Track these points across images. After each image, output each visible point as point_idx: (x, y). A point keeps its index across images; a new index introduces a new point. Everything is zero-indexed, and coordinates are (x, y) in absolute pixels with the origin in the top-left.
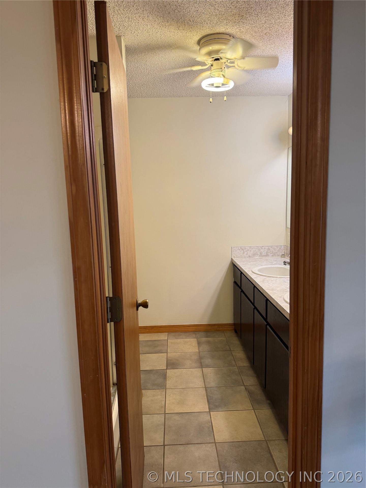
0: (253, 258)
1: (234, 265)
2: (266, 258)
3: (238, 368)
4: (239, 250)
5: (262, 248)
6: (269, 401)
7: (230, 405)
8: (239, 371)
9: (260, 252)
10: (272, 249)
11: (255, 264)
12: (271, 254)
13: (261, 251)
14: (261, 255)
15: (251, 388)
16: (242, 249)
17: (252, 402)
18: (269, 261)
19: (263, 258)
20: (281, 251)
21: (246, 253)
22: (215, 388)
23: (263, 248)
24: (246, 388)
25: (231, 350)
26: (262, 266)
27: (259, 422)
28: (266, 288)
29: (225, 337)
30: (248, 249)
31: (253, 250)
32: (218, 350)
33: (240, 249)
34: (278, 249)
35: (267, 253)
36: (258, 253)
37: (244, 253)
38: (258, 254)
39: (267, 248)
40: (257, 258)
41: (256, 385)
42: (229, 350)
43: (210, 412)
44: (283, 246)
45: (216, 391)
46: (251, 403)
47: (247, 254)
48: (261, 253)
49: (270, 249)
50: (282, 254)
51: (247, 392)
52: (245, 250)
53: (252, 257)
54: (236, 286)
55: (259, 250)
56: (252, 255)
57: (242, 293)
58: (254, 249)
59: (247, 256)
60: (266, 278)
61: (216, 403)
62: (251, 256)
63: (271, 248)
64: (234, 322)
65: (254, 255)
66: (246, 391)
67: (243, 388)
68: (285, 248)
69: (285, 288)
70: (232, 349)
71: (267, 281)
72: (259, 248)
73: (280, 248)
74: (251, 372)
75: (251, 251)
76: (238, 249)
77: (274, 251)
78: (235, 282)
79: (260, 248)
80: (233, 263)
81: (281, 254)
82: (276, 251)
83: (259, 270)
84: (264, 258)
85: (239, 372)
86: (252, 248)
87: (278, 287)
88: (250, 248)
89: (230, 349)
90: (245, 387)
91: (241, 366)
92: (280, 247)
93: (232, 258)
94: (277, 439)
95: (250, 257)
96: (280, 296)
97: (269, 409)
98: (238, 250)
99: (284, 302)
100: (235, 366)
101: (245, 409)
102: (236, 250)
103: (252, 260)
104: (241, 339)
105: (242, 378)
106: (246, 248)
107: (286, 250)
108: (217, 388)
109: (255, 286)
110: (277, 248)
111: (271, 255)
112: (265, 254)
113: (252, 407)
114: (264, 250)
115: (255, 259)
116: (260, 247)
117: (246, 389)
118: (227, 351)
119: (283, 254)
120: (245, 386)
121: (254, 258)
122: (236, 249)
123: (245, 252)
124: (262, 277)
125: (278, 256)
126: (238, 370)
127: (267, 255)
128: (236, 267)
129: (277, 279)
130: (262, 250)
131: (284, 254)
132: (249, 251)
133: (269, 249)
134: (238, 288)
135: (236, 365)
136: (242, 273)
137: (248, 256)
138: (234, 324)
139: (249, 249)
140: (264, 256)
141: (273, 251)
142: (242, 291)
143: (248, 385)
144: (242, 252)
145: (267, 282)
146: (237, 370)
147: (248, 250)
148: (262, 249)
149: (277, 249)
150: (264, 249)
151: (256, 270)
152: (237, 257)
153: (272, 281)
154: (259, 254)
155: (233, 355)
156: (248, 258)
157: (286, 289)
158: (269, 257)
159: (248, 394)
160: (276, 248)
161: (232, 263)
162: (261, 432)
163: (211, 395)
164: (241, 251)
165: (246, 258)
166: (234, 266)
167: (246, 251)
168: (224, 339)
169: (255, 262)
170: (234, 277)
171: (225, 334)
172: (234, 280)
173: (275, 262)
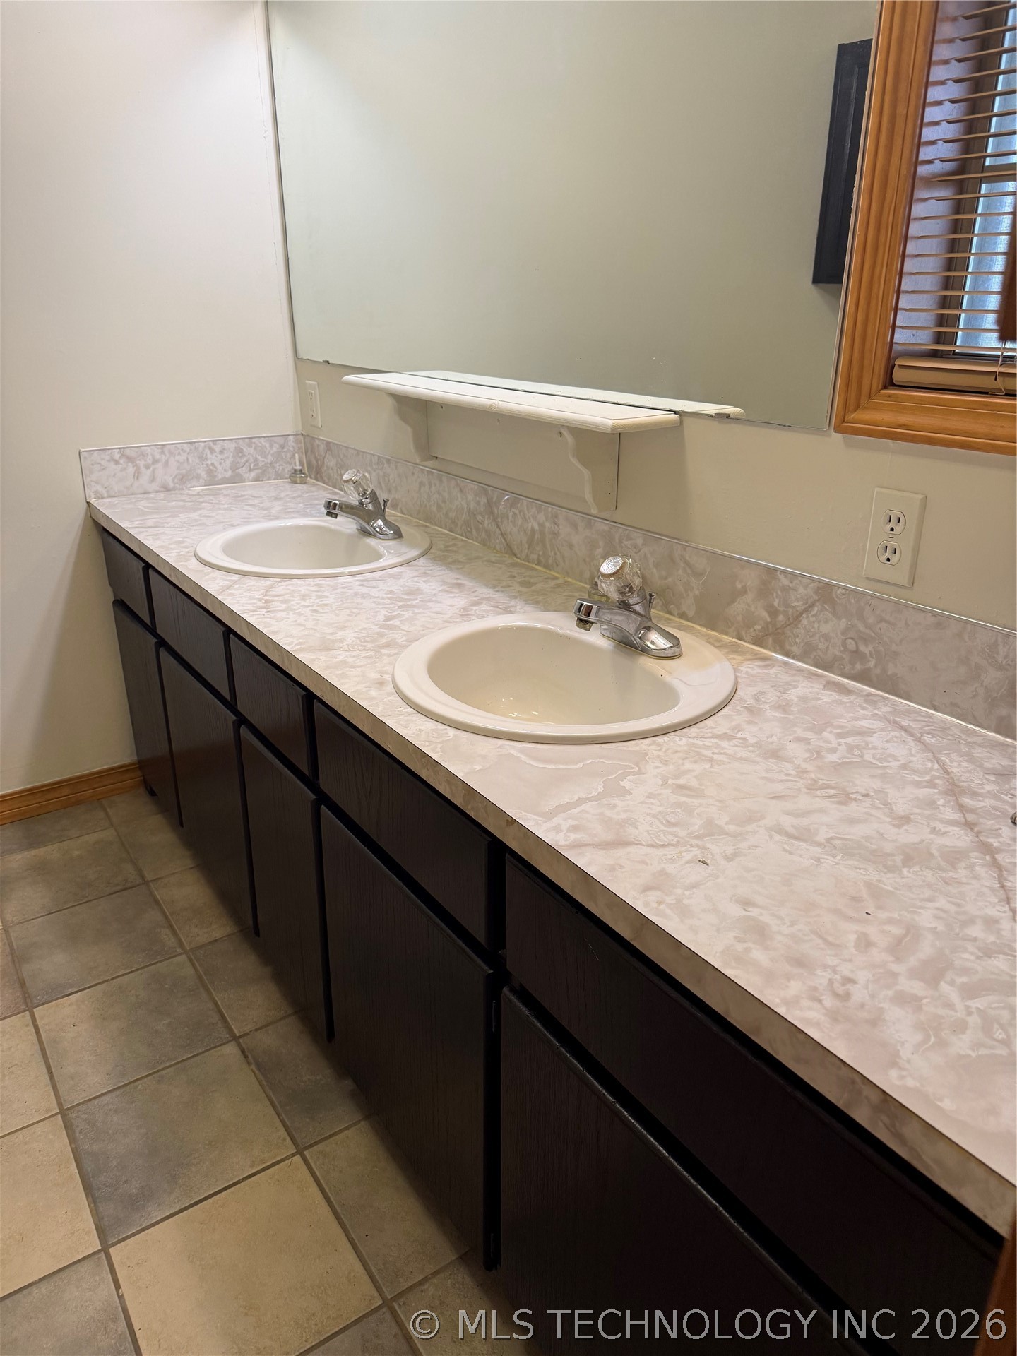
0: (182, 492)
1: (105, 529)
2: (233, 488)
3: (190, 960)
4: (117, 462)
5: (212, 451)
6: (348, 1084)
7: (194, 1169)
8: (196, 970)
9: (207, 465)
10: (252, 451)
11: (196, 520)
12: (250, 470)
13: (209, 462)
14: (212, 479)
15: (267, 1041)
16: (130, 459)
17: (283, 1115)
18: (251, 502)
19: (225, 492)
20: (289, 456)
21: (146, 474)
22: (107, 1098)
23: (217, 448)
24: (243, 1052)
25: (146, 883)
26: (232, 526)
27: (338, 1209)
28: (296, 641)
29: (112, 824)
30: (153, 456)
31: (177, 458)
32: (90, 898)
33: (117, 456)
34: (275, 449)
35: (234, 467)
36: (200, 471)
37: (138, 475)
38: (198, 477)
39: (233, 445)
40: (198, 494)
41: (281, 1019)
42: (139, 881)
43: (105, 1250)
44: (291, 438)
45: (116, 1111)
46: (283, 1122)
47: (153, 480)
48: (211, 472)
49: (246, 450)
50: (295, 470)
51: (253, 1067)
52: (141, 463)
53: (174, 489)
54: (128, 621)
55: (202, 458)
56: (176, 480)
57: (163, 653)
58: (179, 454)
59: (155, 486)
60: (271, 587)
61: (126, 1182)
62: (171, 485)
63: (249, 446)
64: (138, 756)
65: (184, 479)
66: (249, 1064)
67: (231, 1050)
68: (301, 443)
69: (376, 629)
70: (149, 877)
71: (282, 602)
72: (200, 449)
73: (282, 447)
74: (248, 963)
75: (167, 463)
76: (108, 458)
77: (259, 457)
78: (121, 605)
79: (205, 446)
80: (97, 524)
81: (288, 468)
82: (270, 458)
83: (229, 549)
84: (227, 488)
85: (200, 977)
86: (171, 453)
87: (343, 628)
88: (163, 453)
89: (143, 877)
90: (239, 1045)
91: (201, 947)
92: (281, 441)
93: (88, 503)
94: (431, 1268)
95: (166, 488)
96: (374, 675)
97: (358, 1122)
98: (112, 465)
99: (409, 709)
100: (179, 950)
101: (263, 1161)
102: (103, 462)
103: (182, 503)
104: (182, 825)
105: (216, 1004)
106: (144, 455)
107: (306, 453)
108: (118, 1093)
109: (229, 632)
110: (271, 446)
111: (253, 474)
112: (229, 473)
113: (288, 1140)
114: (220, 457)
115: (194, 498)
116: (203, 444)
117: (246, 1057)
118: (131, 888)
119: (298, 467)
120: (235, 1038)
121: (186, 492)
122: (102, 459)
123: (143, 470)
124: (252, 582)
125: (279, 476)
126: (192, 971)
127: (236, 479)
128: (111, 539)
129: (319, 585)
130: (213, 459)
131: (301, 471)
132: (159, 466)
133: (239, 452)
134: (141, 631)
135: (181, 944)
136: (147, 567)
137: (157, 489)
138: (140, 762)
139: (158, 456)
140: (225, 481)
141: (256, 460)
142: (162, 643)
143: (247, 1029)
144: (131, 470)
145: (284, 606)
146: (189, 971)
147: (155, 461)
148: (212, 453)
149: (272, 452)
150: (221, 452)
151: (212, 548)
152: (110, 497)
153: (304, 597)
154: (204, 474)
155: (157, 902)
156: (162, 495)
157: (382, 635)
158: (245, 486)
159: (260, 1077)
160: (267, 445)
161: (91, 523)
162: (358, 1266)
163: (96, 1147)
164: (124, 469)
165: (152, 495)
166: (106, 534)
167: (147, 467)
168: (109, 834)
169: (195, 510)
170: (111, 583)
171: (109, 810)
172: (115, 597)
173: (277, 507)
